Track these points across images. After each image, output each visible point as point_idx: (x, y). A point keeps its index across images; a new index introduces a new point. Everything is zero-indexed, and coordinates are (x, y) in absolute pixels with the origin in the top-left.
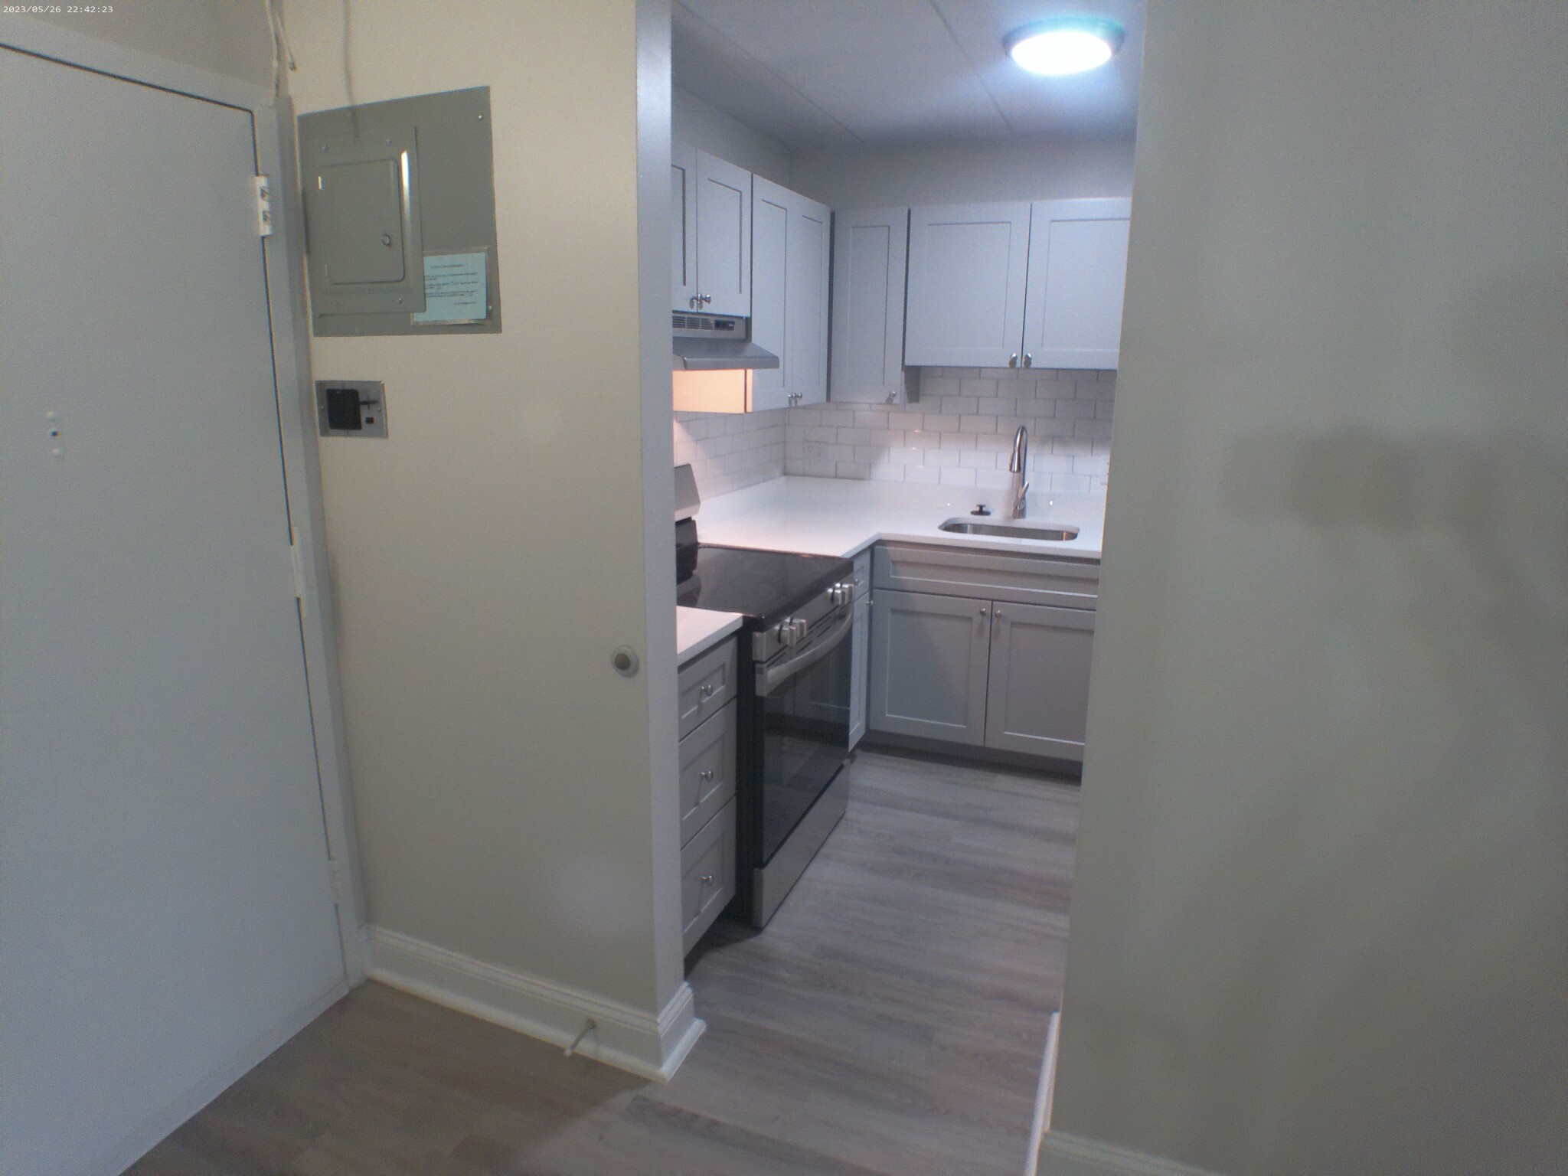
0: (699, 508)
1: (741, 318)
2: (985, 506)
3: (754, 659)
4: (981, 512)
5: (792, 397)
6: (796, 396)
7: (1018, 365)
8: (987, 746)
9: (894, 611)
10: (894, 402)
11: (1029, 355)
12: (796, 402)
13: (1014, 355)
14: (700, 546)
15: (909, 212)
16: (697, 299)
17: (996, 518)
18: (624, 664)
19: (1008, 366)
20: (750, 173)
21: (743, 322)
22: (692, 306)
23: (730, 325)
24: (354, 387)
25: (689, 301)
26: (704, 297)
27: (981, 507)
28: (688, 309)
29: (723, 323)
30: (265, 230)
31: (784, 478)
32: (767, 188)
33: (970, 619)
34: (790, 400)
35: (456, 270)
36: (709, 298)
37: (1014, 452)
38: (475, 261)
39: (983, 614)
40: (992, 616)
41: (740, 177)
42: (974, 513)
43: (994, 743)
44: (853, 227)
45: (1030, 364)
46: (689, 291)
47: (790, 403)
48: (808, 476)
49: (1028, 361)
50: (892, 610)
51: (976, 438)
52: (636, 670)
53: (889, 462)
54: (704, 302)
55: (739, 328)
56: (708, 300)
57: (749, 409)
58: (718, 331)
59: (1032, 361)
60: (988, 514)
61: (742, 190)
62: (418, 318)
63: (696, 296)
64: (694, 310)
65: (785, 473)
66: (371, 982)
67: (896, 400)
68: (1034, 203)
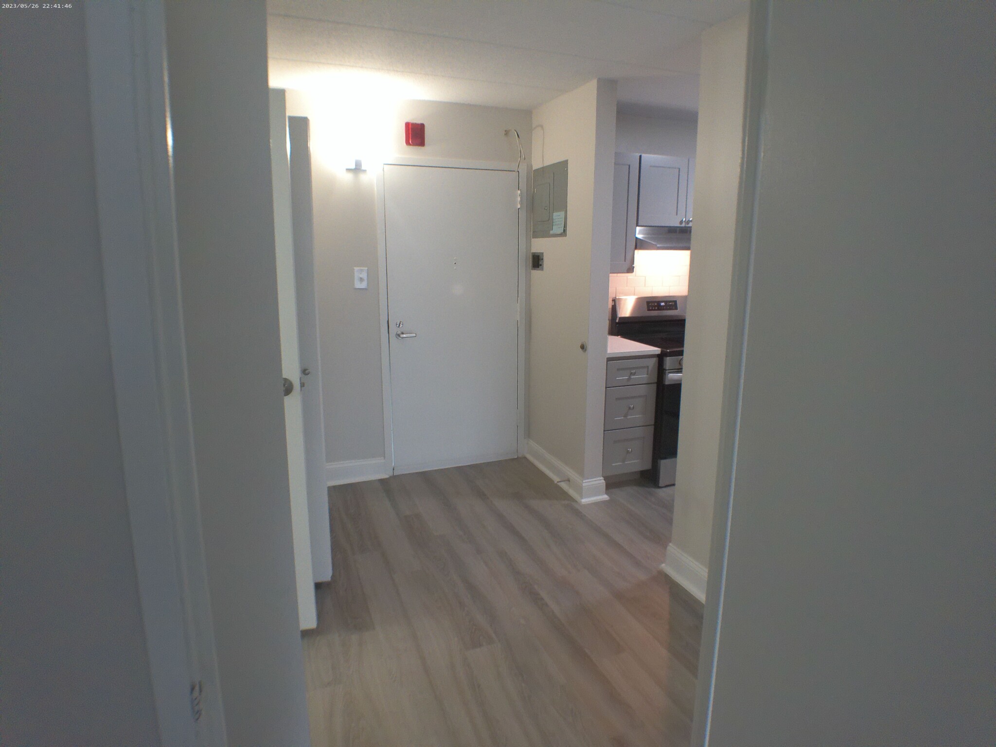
3: (664, 368)
16: (684, 221)
18: (583, 347)
22: (681, 224)
24: (538, 254)
25: (679, 222)
28: (679, 225)
30: (519, 206)
35: (559, 217)
38: (562, 214)
46: (680, 218)
62: (551, 232)
63: (683, 219)
64: (683, 226)
66: (525, 458)
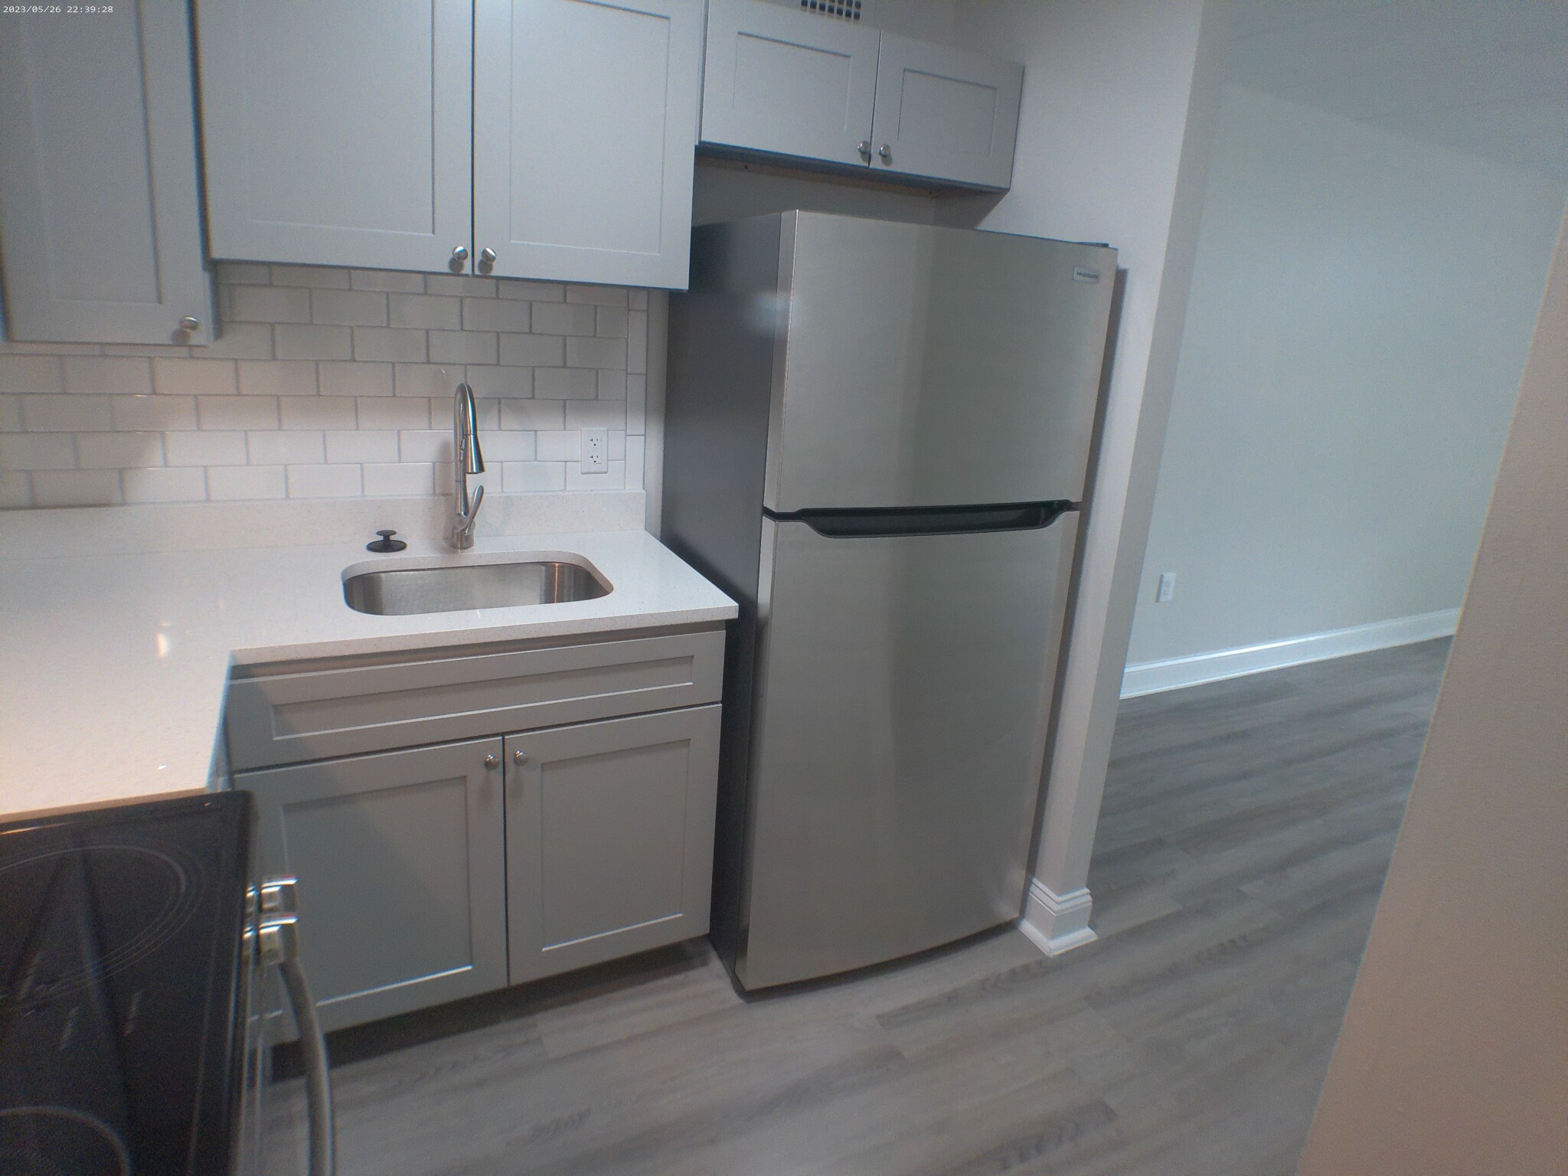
2: (394, 533)
4: (387, 544)
7: (467, 269)
8: (514, 983)
10: (189, 338)
11: (488, 251)
13: (460, 248)
17: (418, 554)
19: (447, 270)
27: (387, 534)
33: (463, 780)
39: (488, 765)
40: (505, 763)
42: (373, 548)
45: (490, 268)
49: (487, 261)
50: (286, 807)
51: (355, 405)
53: (166, 465)
59: (494, 264)
60: (401, 546)
67: (196, 338)
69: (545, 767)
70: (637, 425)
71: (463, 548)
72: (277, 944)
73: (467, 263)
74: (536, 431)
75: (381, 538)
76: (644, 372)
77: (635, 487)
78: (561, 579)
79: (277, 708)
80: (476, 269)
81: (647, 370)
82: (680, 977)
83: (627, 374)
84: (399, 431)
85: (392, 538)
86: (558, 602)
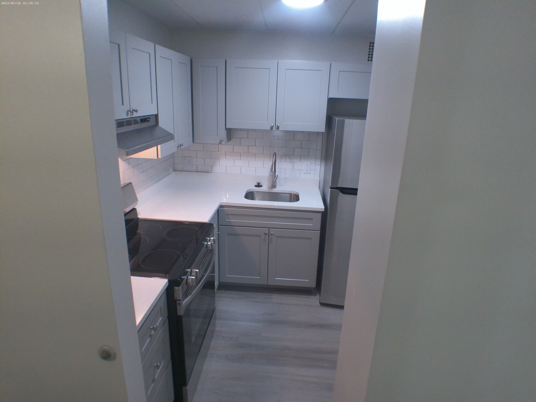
0: (137, 202)
1: (153, 115)
2: (260, 183)
3: (175, 299)
4: (259, 185)
5: (179, 146)
6: (181, 145)
8: (268, 284)
9: (228, 234)
10: (222, 143)
11: (279, 125)
12: (180, 148)
13: (272, 125)
14: (139, 220)
15: (226, 61)
16: (130, 111)
17: (265, 188)
19: (270, 129)
20: (154, 44)
21: (154, 117)
22: (127, 114)
23: (148, 119)
25: (126, 112)
26: (134, 109)
27: (259, 183)
28: (127, 117)
29: (144, 120)
31: (174, 173)
32: (162, 51)
33: (260, 236)
34: (177, 147)
36: (137, 110)
37: (273, 164)
39: (265, 234)
40: (269, 234)
41: (149, 46)
42: (256, 186)
43: (271, 283)
44: (201, 66)
45: (279, 129)
46: (126, 107)
47: (178, 149)
48: (184, 171)
49: (278, 127)
50: (227, 234)
51: (255, 155)
52: (115, 358)
53: (219, 165)
54: (134, 112)
55: (153, 120)
56: (136, 111)
57: (160, 157)
58: (143, 124)
59: (280, 127)
60: (261, 186)
61: (151, 53)
63: (129, 110)
64: (129, 117)
65: (174, 170)
67: (223, 143)
68: (279, 61)
69: (277, 237)
70: (318, 162)
71: (274, 188)
72: (210, 246)
73: (274, 128)
74: (293, 163)
75: (258, 184)
76: (321, 149)
77: (317, 178)
78: (293, 197)
79: (227, 214)
80: (276, 128)
81: (322, 149)
82: (308, 296)
83: (317, 150)
84: (264, 161)
85: (260, 184)
86: (292, 202)
